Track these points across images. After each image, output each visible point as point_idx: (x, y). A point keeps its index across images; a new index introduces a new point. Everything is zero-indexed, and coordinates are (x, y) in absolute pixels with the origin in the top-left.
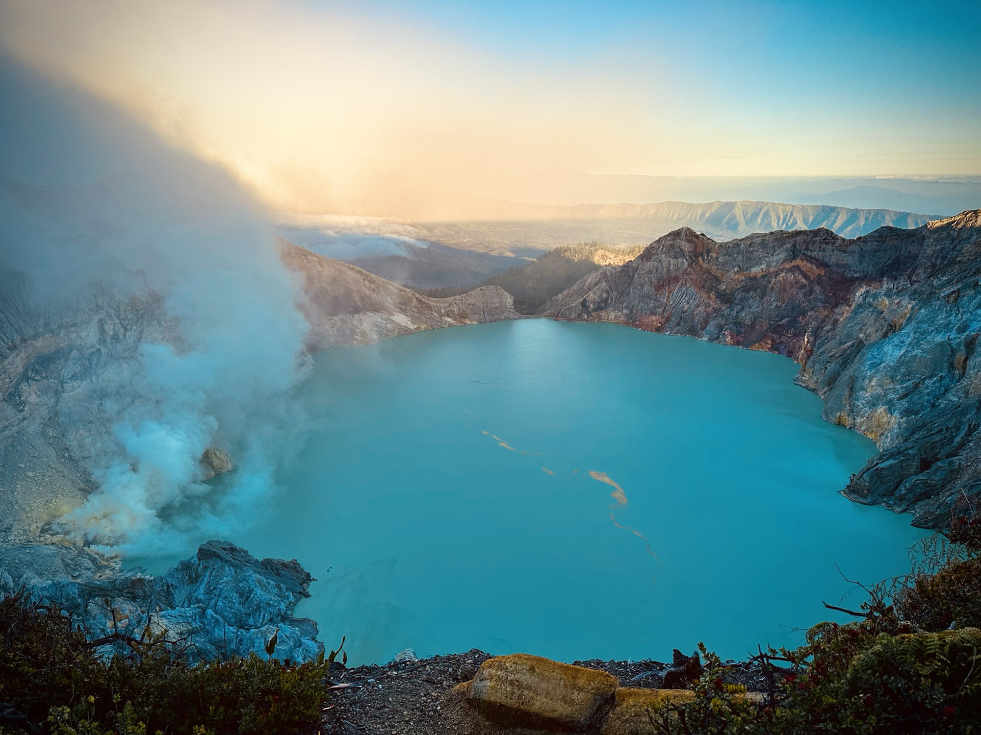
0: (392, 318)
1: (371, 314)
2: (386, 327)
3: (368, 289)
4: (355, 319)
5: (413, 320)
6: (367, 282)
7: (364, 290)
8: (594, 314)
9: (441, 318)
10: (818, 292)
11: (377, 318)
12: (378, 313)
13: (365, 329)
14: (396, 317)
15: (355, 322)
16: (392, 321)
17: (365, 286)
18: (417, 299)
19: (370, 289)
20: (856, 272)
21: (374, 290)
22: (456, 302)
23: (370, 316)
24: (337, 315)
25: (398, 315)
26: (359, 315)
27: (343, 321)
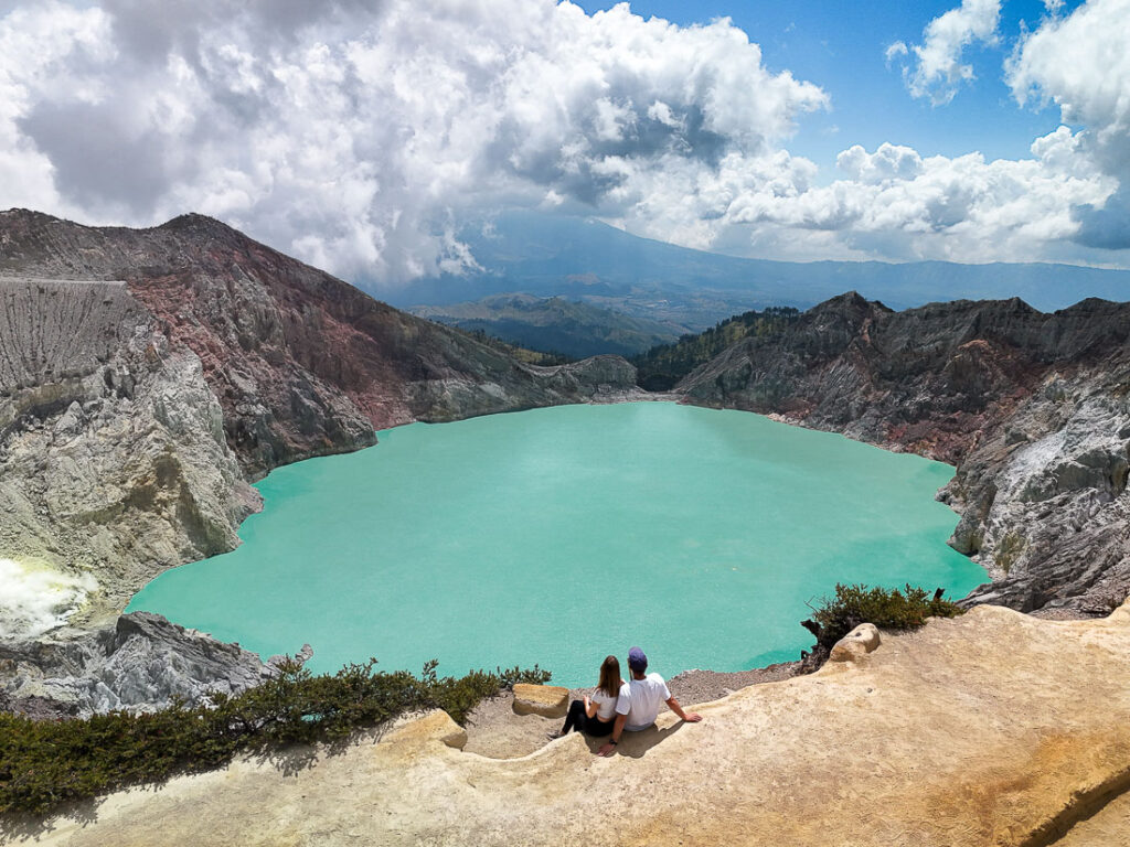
0: (481, 387)
1: (455, 381)
2: (474, 397)
4: (436, 386)
5: (508, 390)
6: (455, 344)
7: (451, 352)
8: (732, 395)
9: (543, 390)
11: (462, 385)
12: (463, 381)
13: (446, 398)
14: (487, 386)
15: (435, 390)
16: (480, 390)
18: (514, 366)
19: (457, 353)
20: (1051, 356)
21: (463, 353)
22: (564, 372)
23: (455, 384)
24: (416, 380)
25: (490, 384)
26: (441, 381)
27: (423, 388)
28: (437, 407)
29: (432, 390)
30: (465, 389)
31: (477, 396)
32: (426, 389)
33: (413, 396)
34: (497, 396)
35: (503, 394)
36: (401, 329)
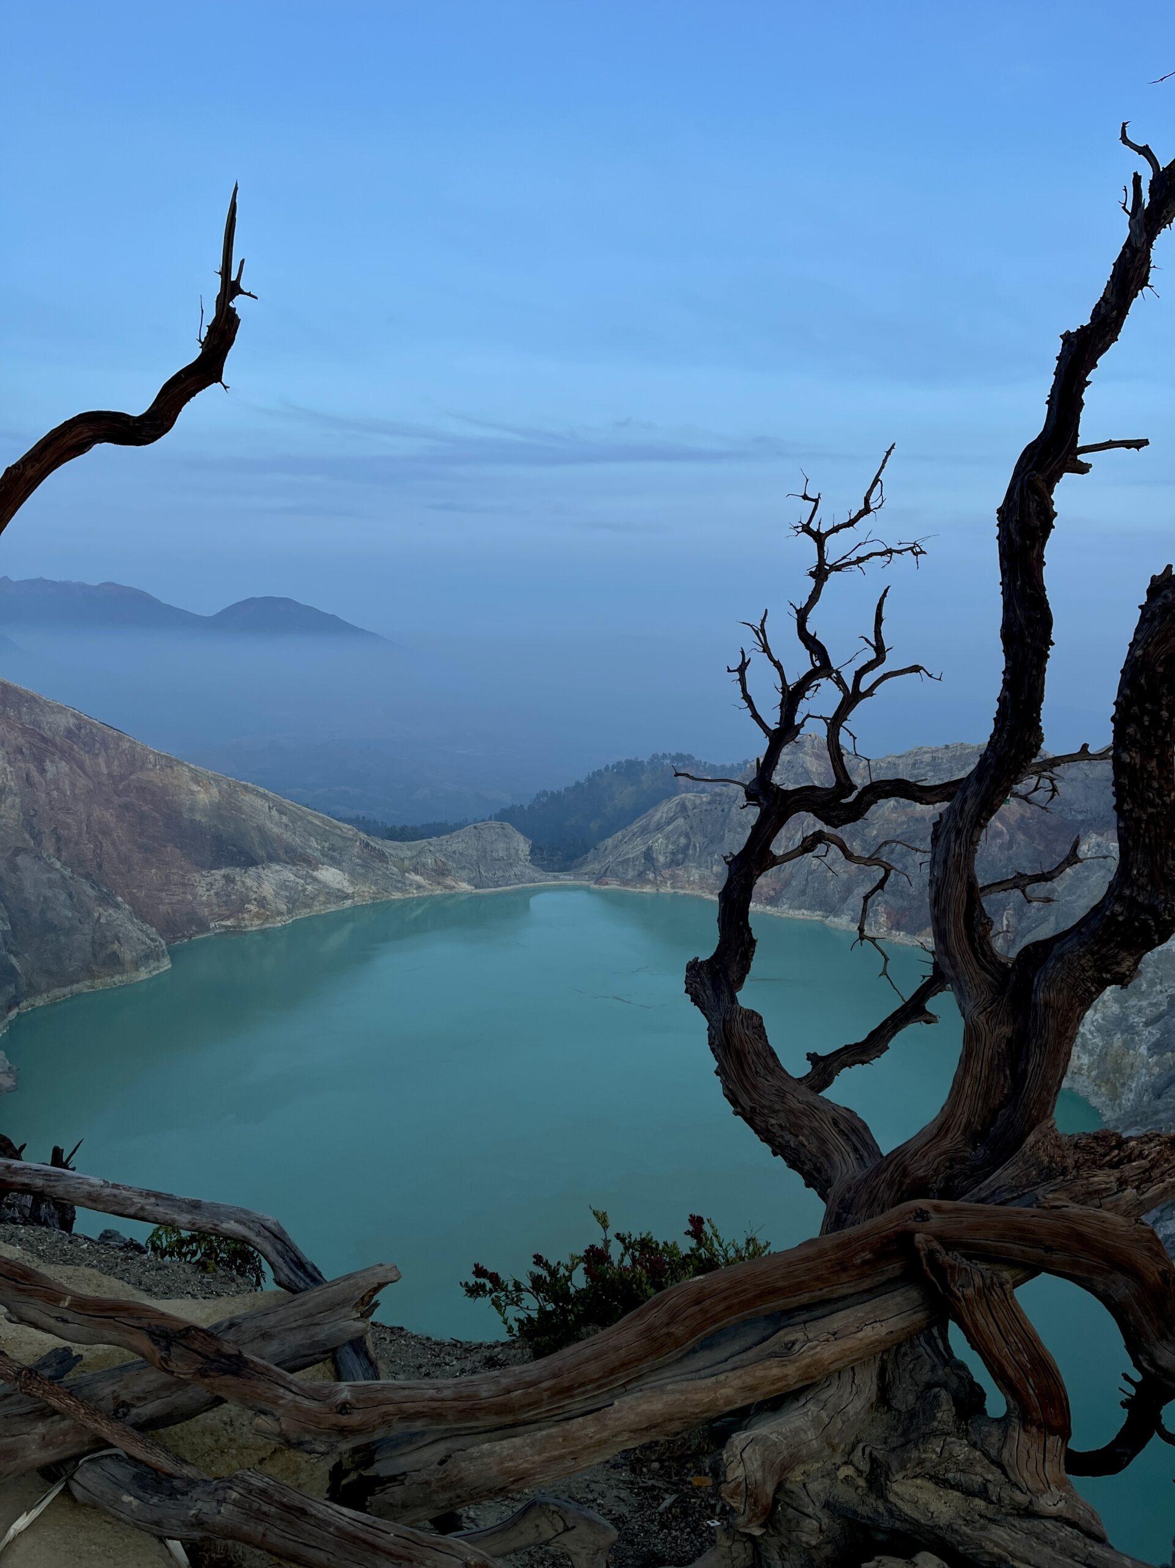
0: (315, 873)
1: (278, 868)
2: (304, 890)
3: (276, 824)
4: (249, 876)
5: (354, 878)
6: (274, 812)
7: (269, 824)
8: (667, 873)
9: (403, 876)
10: (1022, 843)
11: (288, 874)
12: (290, 867)
13: (264, 894)
14: (323, 872)
15: (249, 882)
16: (315, 879)
17: (271, 817)
18: (362, 842)
19: (279, 824)
20: (1081, 812)
21: (286, 825)
22: (431, 848)
23: (277, 871)
24: (218, 869)
25: (327, 870)
26: (257, 868)
27: (229, 879)
28: (252, 907)
29: (243, 882)
30: (292, 877)
31: (309, 888)
32: (233, 881)
33: (212, 892)
34: (339, 886)
35: (346, 884)
36: (192, 793)
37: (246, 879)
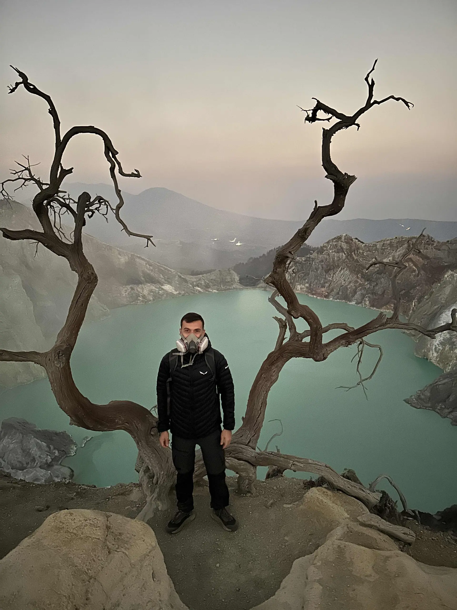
0: (163, 287)
1: (149, 285)
2: (159, 293)
5: (176, 288)
6: (147, 265)
7: (146, 270)
9: (194, 288)
12: (153, 284)
13: (144, 294)
14: (165, 286)
16: (162, 289)
17: (146, 267)
18: (179, 276)
19: (149, 270)
21: (152, 270)
22: (203, 278)
24: (129, 285)
25: (167, 286)
26: (142, 285)
27: (132, 289)
28: (141, 299)
29: (137, 290)
30: (154, 288)
32: (134, 290)
33: (127, 293)
34: (170, 291)
36: (119, 258)
37: (139, 289)
